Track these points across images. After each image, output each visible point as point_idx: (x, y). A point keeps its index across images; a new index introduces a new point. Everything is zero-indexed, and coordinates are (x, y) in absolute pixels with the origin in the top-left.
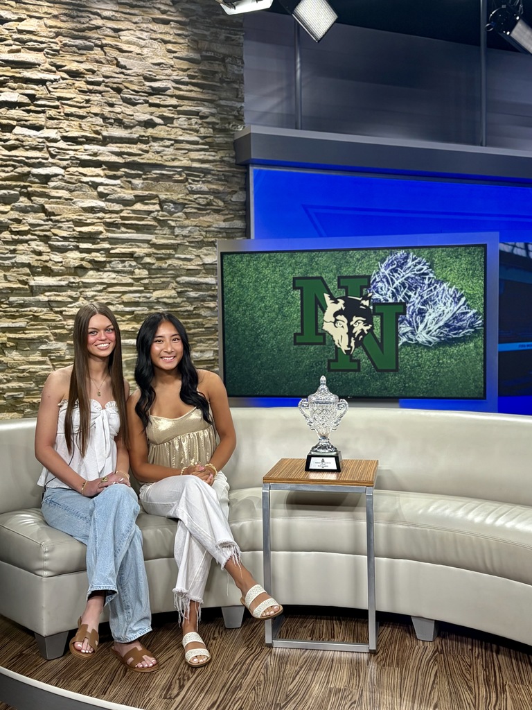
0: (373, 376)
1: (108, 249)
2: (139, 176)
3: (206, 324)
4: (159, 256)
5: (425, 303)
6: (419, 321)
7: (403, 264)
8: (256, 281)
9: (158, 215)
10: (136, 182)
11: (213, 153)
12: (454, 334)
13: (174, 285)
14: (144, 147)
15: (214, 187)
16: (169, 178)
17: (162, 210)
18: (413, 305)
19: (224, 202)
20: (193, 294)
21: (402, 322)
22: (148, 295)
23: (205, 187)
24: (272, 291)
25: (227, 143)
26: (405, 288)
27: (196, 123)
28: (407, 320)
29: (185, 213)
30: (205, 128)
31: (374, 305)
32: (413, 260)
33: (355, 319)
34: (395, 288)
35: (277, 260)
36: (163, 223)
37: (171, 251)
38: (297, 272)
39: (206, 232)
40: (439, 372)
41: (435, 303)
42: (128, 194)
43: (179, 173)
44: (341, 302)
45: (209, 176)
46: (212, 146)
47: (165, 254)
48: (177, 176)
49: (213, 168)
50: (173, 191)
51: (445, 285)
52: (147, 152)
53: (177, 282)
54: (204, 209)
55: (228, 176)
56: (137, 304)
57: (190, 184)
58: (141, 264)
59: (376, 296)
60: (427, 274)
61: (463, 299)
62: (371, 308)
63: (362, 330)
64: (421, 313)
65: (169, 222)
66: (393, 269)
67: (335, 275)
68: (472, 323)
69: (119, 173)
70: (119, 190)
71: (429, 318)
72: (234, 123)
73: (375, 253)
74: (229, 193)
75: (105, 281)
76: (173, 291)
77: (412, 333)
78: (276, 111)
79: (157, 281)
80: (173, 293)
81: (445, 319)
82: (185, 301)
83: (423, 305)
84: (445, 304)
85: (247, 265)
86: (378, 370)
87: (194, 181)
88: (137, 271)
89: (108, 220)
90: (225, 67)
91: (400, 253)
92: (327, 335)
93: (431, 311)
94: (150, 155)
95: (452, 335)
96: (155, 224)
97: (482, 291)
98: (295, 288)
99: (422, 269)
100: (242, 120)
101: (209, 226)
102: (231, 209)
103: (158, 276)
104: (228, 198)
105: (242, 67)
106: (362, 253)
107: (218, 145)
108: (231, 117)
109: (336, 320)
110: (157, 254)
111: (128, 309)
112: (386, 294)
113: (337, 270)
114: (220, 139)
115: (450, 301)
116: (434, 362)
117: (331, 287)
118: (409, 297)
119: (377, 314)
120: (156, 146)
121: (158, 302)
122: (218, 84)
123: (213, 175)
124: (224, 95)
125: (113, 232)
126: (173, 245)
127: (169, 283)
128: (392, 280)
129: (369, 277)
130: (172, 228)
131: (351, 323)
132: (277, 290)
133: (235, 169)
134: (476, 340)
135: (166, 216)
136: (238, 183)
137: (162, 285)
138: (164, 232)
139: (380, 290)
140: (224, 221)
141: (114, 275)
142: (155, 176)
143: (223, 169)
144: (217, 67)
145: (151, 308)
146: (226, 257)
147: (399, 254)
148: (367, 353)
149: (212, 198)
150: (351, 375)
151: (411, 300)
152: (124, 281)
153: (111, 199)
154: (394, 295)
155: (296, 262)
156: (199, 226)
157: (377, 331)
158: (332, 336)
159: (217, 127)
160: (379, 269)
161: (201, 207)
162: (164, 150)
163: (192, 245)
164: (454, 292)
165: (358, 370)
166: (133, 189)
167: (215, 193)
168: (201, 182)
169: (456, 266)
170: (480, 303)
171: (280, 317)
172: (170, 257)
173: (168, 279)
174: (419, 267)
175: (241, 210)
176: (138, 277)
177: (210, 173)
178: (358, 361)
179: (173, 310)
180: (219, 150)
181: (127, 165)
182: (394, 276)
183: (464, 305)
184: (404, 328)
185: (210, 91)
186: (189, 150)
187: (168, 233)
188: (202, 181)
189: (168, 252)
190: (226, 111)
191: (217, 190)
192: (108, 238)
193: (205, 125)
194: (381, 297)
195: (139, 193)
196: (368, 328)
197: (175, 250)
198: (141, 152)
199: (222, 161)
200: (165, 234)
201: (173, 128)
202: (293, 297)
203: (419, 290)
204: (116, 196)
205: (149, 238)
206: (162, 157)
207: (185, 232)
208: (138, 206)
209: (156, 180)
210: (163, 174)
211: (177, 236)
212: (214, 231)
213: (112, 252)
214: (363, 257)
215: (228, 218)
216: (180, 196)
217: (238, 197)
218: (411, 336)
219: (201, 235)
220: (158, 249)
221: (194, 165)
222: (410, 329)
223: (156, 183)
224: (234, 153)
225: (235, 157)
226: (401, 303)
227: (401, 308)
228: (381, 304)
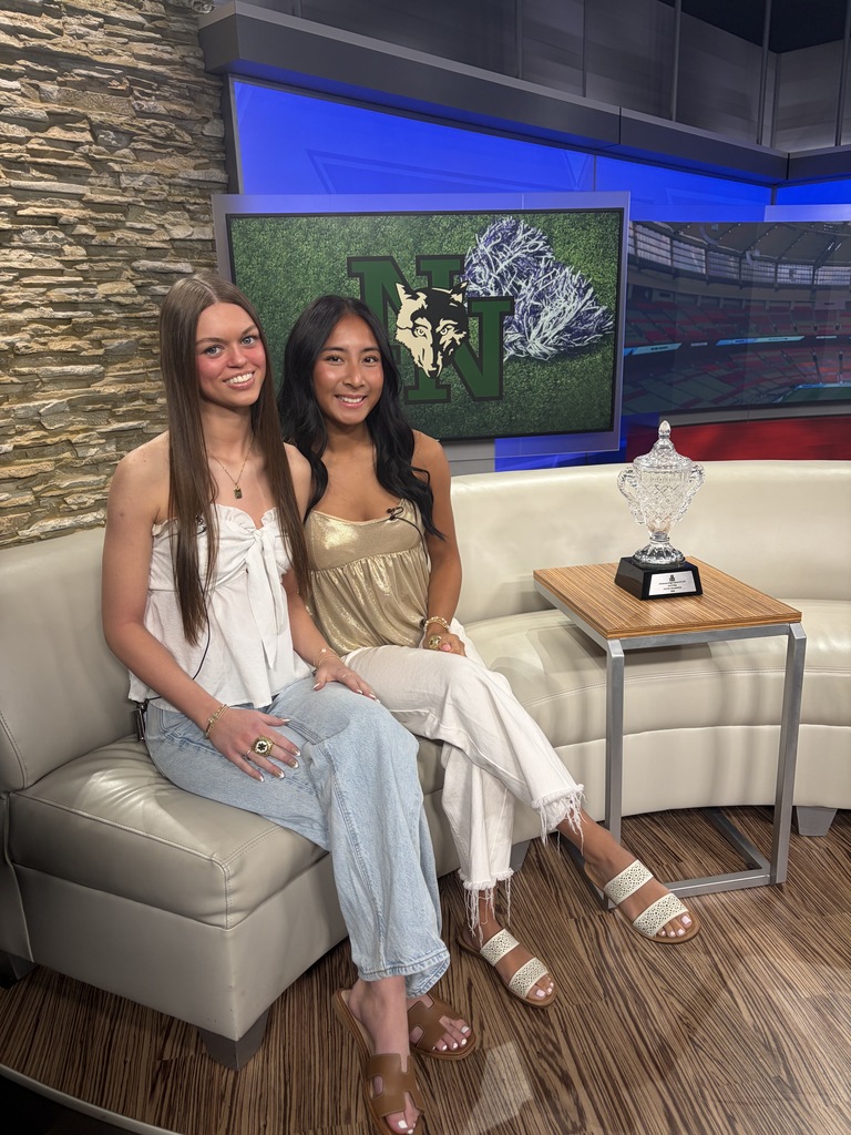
0: (468, 408)
1: (13, 207)
2: (50, 77)
4: (100, 223)
5: (539, 297)
6: (531, 325)
7: (510, 237)
8: (288, 264)
9: (89, 150)
10: (48, 87)
11: (169, 49)
12: (577, 342)
14: (54, 22)
15: (175, 107)
16: (102, 84)
17: (96, 143)
18: (524, 300)
19: (191, 135)
20: (160, 289)
21: (508, 326)
22: (91, 290)
23: (161, 108)
24: (315, 280)
25: (188, 33)
26: (512, 275)
28: (515, 323)
29: (134, 150)
30: (151, 1)
31: (470, 300)
32: (524, 232)
33: (443, 323)
34: (499, 275)
35: (321, 230)
36: (99, 165)
37: (119, 216)
38: (353, 248)
39: (169, 184)
40: (556, 397)
41: (553, 298)
42: (37, 110)
43: (119, 78)
44: (422, 296)
45: (166, 88)
46: (167, 37)
47: (110, 221)
48: (115, 83)
49: (171, 75)
50: (111, 109)
51: (567, 270)
52: (60, 32)
53: (133, 269)
54: (163, 144)
55: (195, 91)
56: (73, 306)
57: (137, 98)
58: (73, 236)
59: (473, 287)
60: (543, 253)
61: (591, 291)
62: (466, 305)
63: (453, 339)
64: (535, 312)
65: (111, 164)
66: (497, 245)
67: (412, 254)
68: (601, 325)
69: (16, 68)
70: (19, 100)
71: (544, 320)
73: (470, 219)
74: (198, 121)
75: (15, 264)
76: (130, 285)
77: (522, 342)
79: (102, 266)
80: (130, 287)
81: (566, 320)
82: (149, 301)
83: (537, 300)
84: (566, 298)
85: (272, 237)
86: (475, 399)
87: (142, 93)
88: (67, 248)
89: (6, 155)
91: (506, 221)
92: (402, 348)
93: (547, 308)
94: (66, 39)
95: (574, 343)
96: (88, 166)
97: (615, 278)
98: (351, 275)
99: (537, 245)
101: (173, 176)
102: (203, 149)
103: (103, 257)
104: (197, 129)
106: (452, 219)
107: (175, 34)
109: (416, 325)
110: (97, 219)
111: (60, 314)
112: (486, 284)
113: (415, 245)
114: (177, 25)
115: (573, 294)
116: (550, 383)
117: (406, 273)
118: (519, 288)
119: (474, 315)
120: (74, 24)
121: (107, 301)
123: (172, 86)
125: (18, 177)
126: (120, 204)
127: (121, 270)
128: (495, 261)
129: (462, 258)
130: (116, 175)
131: (438, 330)
132: (322, 278)
133: (203, 80)
134: (604, 349)
135: (103, 153)
136: (211, 105)
137: (111, 274)
138: (104, 183)
139: (478, 277)
140: (195, 168)
141: (28, 255)
142: (79, 79)
143: (187, 78)
145: (97, 312)
146: (235, 224)
147: (504, 222)
148: (460, 375)
149: (172, 126)
150: (437, 408)
151: (522, 292)
152: (48, 266)
153: (7, 116)
154: (497, 285)
155: (351, 233)
156: (158, 175)
157: (474, 341)
158: (410, 350)
159: (171, 2)
160: (477, 245)
161: (158, 141)
162: (89, 34)
163: (150, 206)
164: (579, 280)
165: (448, 400)
166: (42, 101)
167: (177, 118)
168: (154, 98)
169: (582, 241)
170: (611, 296)
172: (118, 225)
173: (120, 264)
174: (533, 242)
175: (218, 152)
176: (70, 258)
177: (166, 83)
178: (448, 387)
179: (133, 315)
180: (177, 44)
181: (29, 53)
182: (497, 256)
183: (591, 299)
184: (511, 336)
186: (131, 39)
187: (109, 184)
188: (156, 95)
189: (114, 216)
191: (180, 112)
192: (10, 187)
194: (479, 289)
195: (54, 107)
196: (461, 336)
197: (125, 213)
198: (49, 32)
200: (105, 186)
202: (348, 290)
203: (532, 277)
204: (16, 111)
205: (81, 192)
206: (86, 45)
207: (138, 183)
208: (56, 132)
209: (82, 86)
210: (92, 77)
211: (125, 190)
212: (181, 185)
213: (20, 212)
214: (453, 226)
215: (200, 164)
216: (123, 119)
217: (213, 129)
218: (520, 347)
219: (162, 189)
220: (97, 212)
221: (142, 65)
222: (519, 336)
223: (80, 93)
224: (201, 52)
225: (203, 59)
226: (507, 297)
227: (507, 304)
228: (479, 299)
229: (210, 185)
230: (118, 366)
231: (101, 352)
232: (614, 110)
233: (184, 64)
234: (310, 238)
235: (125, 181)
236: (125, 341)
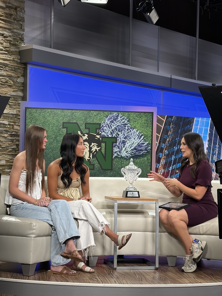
0: (100, 172)
6: (123, 146)
7: (116, 119)
8: (43, 123)
11: (9, 56)
12: (138, 153)
15: (9, 73)
18: (120, 138)
19: (13, 81)
21: (115, 146)
23: (5, 73)
24: (52, 128)
25: (16, 51)
26: (116, 130)
27: (2, 39)
28: (117, 146)
30: (6, 42)
31: (102, 138)
32: (121, 117)
33: (93, 144)
34: (112, 130)
35: (55, 114)
38: (65, 119)
41: (130, 138)
44: (86, 135)
45: (7, 68)
46: (9, 53)
49: (9, 64)
51: (135, 130)
55: (16, 69)
59: (103, 133)
60: (127, 124)
61: (143, 137)
62: (101, 139)
63: (96, 149)
64: (124, 142)
66: (112, 121)
67: (84, 122)
68: (146, 148)
71: (127, 145)
72: (20, 42)
73: (103, 113)
74: (16, 77)
77: (119, 152)
78: (39, 38)
81: (134, 146)
83: (125, 139)
84: (134, 139)
85: (39, 115)
86: (103, 169)
90: (16, 12)
91: (115, 114)
93: (128, 142)
95: (137, 154)
97: (151, 133)
98: (63, 127)
99: (125, 122)
100: (23, 41)
101: (6, 94)
102: (16, 86)
104: (15, 80)
105: (24, 14)
106: (97, 112)
107: (12, 52)
108: (18, 38)
112: (108, 133)
113: (85, 120)
115: (137, 138)
117: (81, 128)
118: (119, 135)
119: (103, 142)
122: (13, 21)
123: (9, 67)
124: (15, 26)
128: (111, 126)
129: (100, 124)
131: (91, 146)
132: (54, 128)
133: (20, 65)
134: (148, 156)
136: (20, 73)
139: (105, 131)
140: (13, 92)
143: (14, 65)
144: (13, 12)
146: (28, 110)
147: (114, 114)
148: (98, 161)
149: (8, 79)
151: (119, 136)
154: (111, 133)
155: (64, 115)
157: (103, 151)
159: (12, 43)
160: (105, 121)
161: (3, 83)
164: (139, 133)
165: (93, 169)
167: (10, 77)
168: (3, 70)
169: (140, 121)
170: (150, 139)
171: (55, 142)
174: (123, 121)
175: (21, 87)
177: (7, 66)
178: (94, 165)
180: (12, 55)
182: (112, 124)
183: (143, 139)
184: (116, 149)
185: (9, 24)
190: (16, 35)
191: (10, 75)
194: (105, 134)
196: (99, 149)
202: (62, 132)
203: (123, 132)
214: (97, 115)
215: (15, 90)
217: (21, 80)
218: (119, 153)
221: (1, 61)
222: (119, 150)
224: (19, 57)
225: (20, 59)
226: (115, 137)
227: (114, 140)
228: (105, 137)
229: (17, 97)
232: (169, 76)
233: (14, 61)
234: (51, 116)
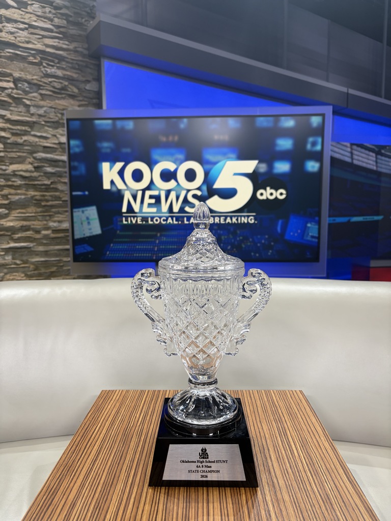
3: (63, 197)
4: (14, 131)
9: (12, 92)
11: (67, 43)
13: (31, 160)
15: (69, 73)
16: (23, 59)
17: (17, 89)
19: (79, 89)
20: (49, 169)
22: (4, 168)
23: (59, 73)
25: (80, 36)
27: (50, 12)
29: (41, 94)
30: (59, 18)
36: (18, 101)
37: (27, 128)
43: (33, 56)
45: (64, 63)
46: (65, 36)
47: (21, 130)
48: (31, 58)
49: (67, 56)
50: (28, 72)
53: (35, 158)
54: (60, 92)
55: (82, 66)
57: (44, 67)
65: (24, 100)
72: (87, 19)
74: (83, 82)
79: (13, 155)
80: (30, 167)
82: (42, 176)
87: (49, 65)
94: (3, 34)
96: (10, 100)
100: (94, 18)
102: (85, 97)
103: (15, 150)
104: (82, 86)
107: (72, 36)
108: (84, 13)
110: (13, 129)
114: (73, 31)
120: (9, 27)
121: (14, 174)
123: (68, 62)
126: (28, 122)
127: (25, 158)
130: (27, 106)
133: (87, 60)
135: (21, 94)
136: (91, 74)
137: (19, 160)
138: (20, 110)
140: (79, 106)
142: (8, 54)
143: (77, 59)
145: (7, 180)
149: (66, 83)
156: (55, 108)
159: (71, 19)
161: (56, 90)
162: (17, 32)
163: (48, 124)
167: (70, 80)
168: (55, 68)
172: (26, 133)
173: (24, 154)
177: (64, 61)
179: (31, 183)
180: (73, 41)
186: (44, 37)
187: (23, 111)
188: (57, 67)
189: (24, 128)
190: (79, 6)
191: (72, 76)
193: (59, 16)
197: (31, 127)
199: (75, 51)
200: (21, 112)
201: (27, 13)
205: (4, 114)
206: (16, 38)
207: (41, 112)
209: (10, 59)
210: (17, 54)
211: (32, 115)
215: (82, 104)
216: (35, 77)
217: (92, 87)
219: (57, 116)
220: (13, 125)
221: (48, 50)
223: (9, 62)
224: (87, 46)
225: (88, 49)
230: (18, 211)
231: (6, 202)
232: (344, 89)
233: (77, 51)
235: (33, 110)
236: (23, 197)
